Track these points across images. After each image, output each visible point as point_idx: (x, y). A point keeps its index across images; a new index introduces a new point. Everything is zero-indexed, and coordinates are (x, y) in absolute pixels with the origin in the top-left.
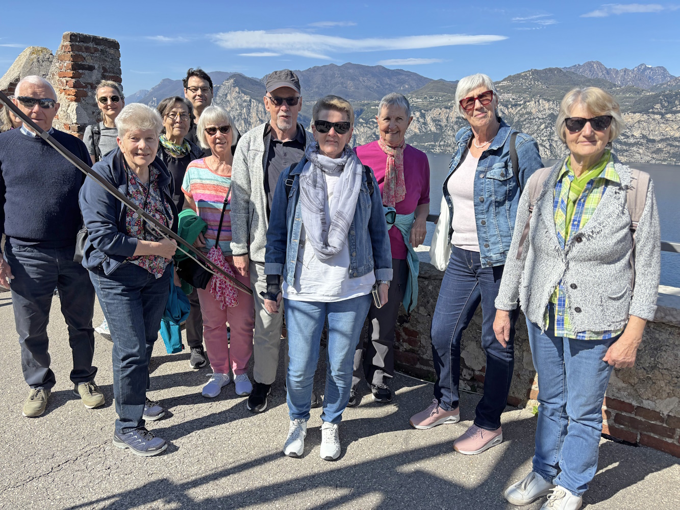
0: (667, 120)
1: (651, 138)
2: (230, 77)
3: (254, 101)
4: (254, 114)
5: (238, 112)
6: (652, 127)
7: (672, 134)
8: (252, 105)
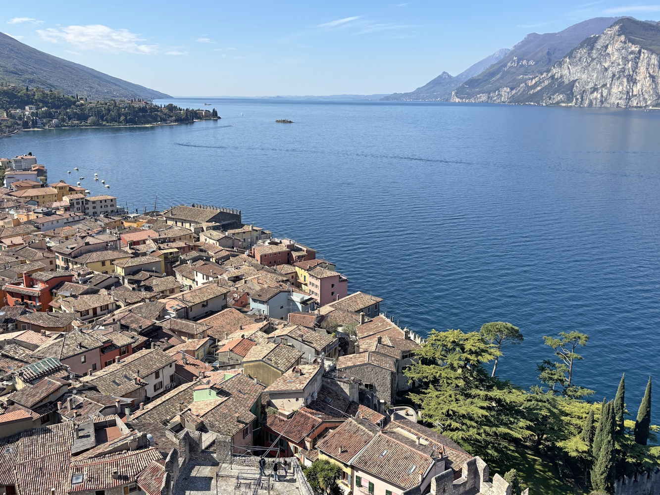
2: (614, 23)
3: (645, 51)
4: (642, 69)
5: (620, 67)
8: (641, 57)
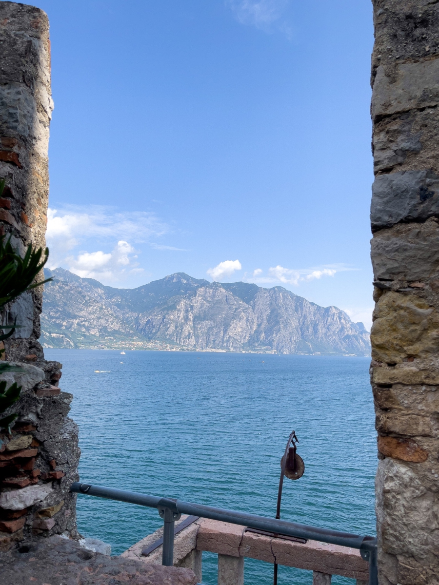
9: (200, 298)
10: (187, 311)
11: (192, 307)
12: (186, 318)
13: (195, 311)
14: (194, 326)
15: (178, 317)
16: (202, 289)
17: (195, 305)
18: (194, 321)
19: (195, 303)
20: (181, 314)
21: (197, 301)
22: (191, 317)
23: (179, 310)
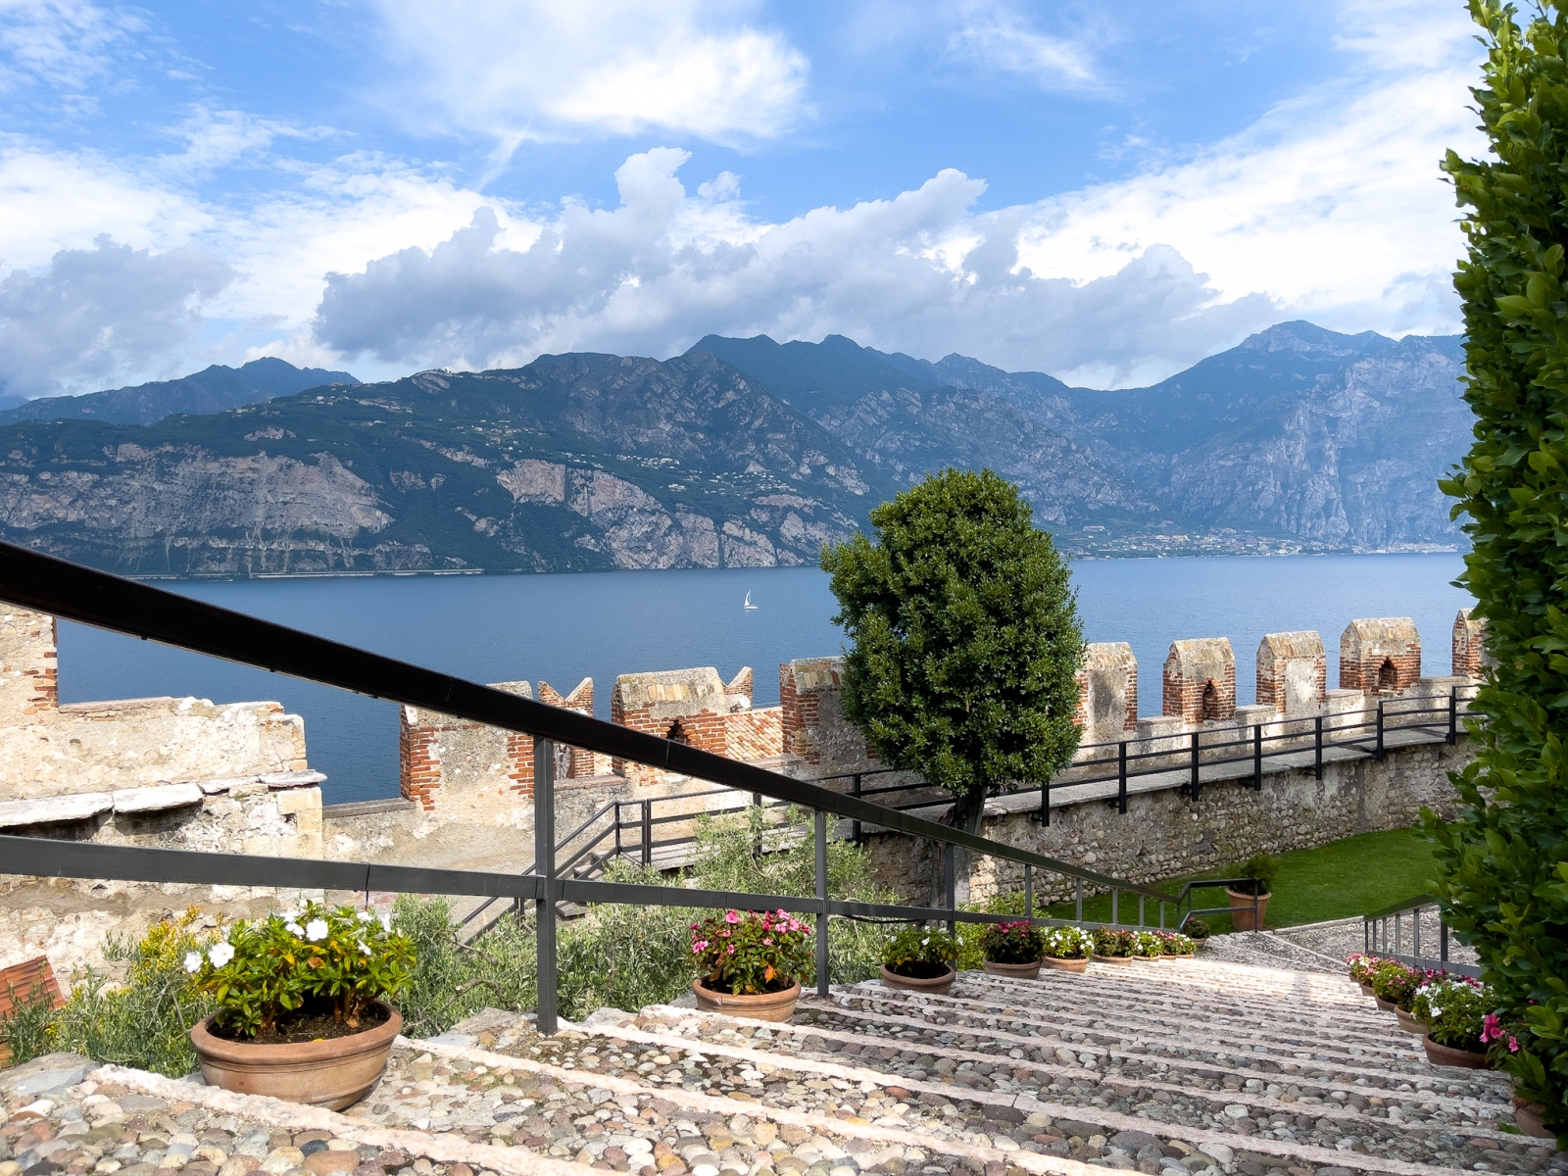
0: (44, 485)
1: (16, 525)
6: (12, 502)
7: (60, 515)
9: (1359, 393)
10: (1316, 436)
11: (1333, 423)
12: (1316, 458)
13: (1345, 433)
14: (1343, 481)
15: (1289, 456)
16: (1364, 365)
17: (1344, 415)
18: (1341, 463)
19: (1345, 409)
20: (1300, 448)
21: (1351, 404)
22: (1332, 453)
23: (1291, 436)
